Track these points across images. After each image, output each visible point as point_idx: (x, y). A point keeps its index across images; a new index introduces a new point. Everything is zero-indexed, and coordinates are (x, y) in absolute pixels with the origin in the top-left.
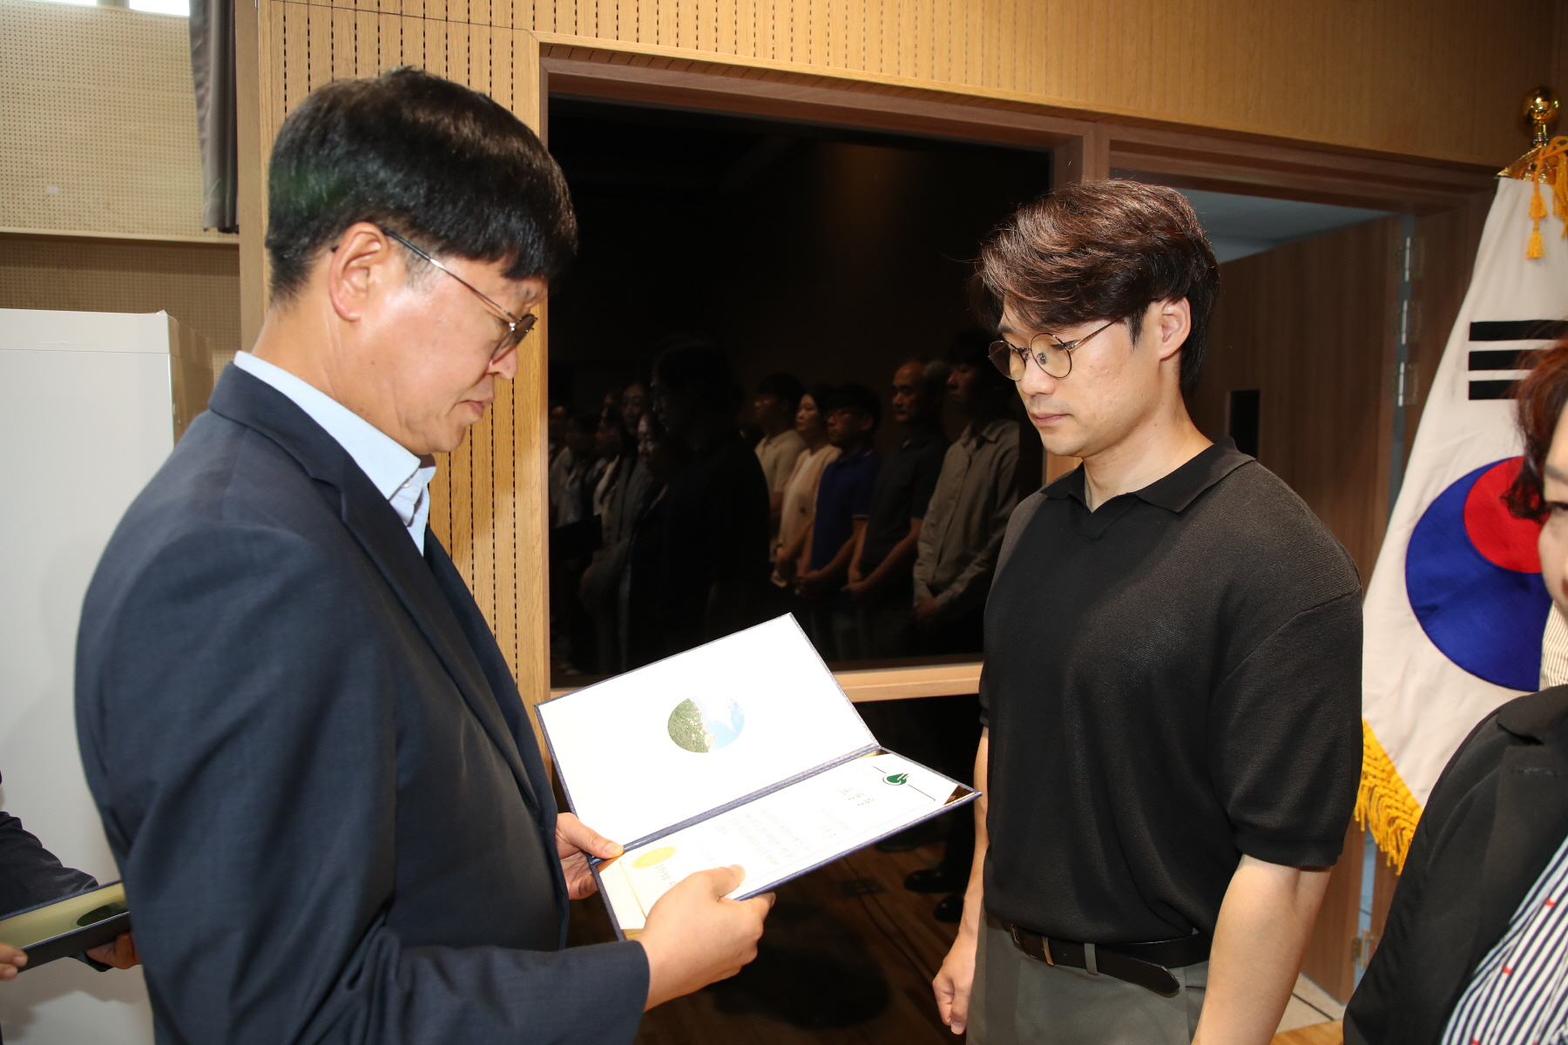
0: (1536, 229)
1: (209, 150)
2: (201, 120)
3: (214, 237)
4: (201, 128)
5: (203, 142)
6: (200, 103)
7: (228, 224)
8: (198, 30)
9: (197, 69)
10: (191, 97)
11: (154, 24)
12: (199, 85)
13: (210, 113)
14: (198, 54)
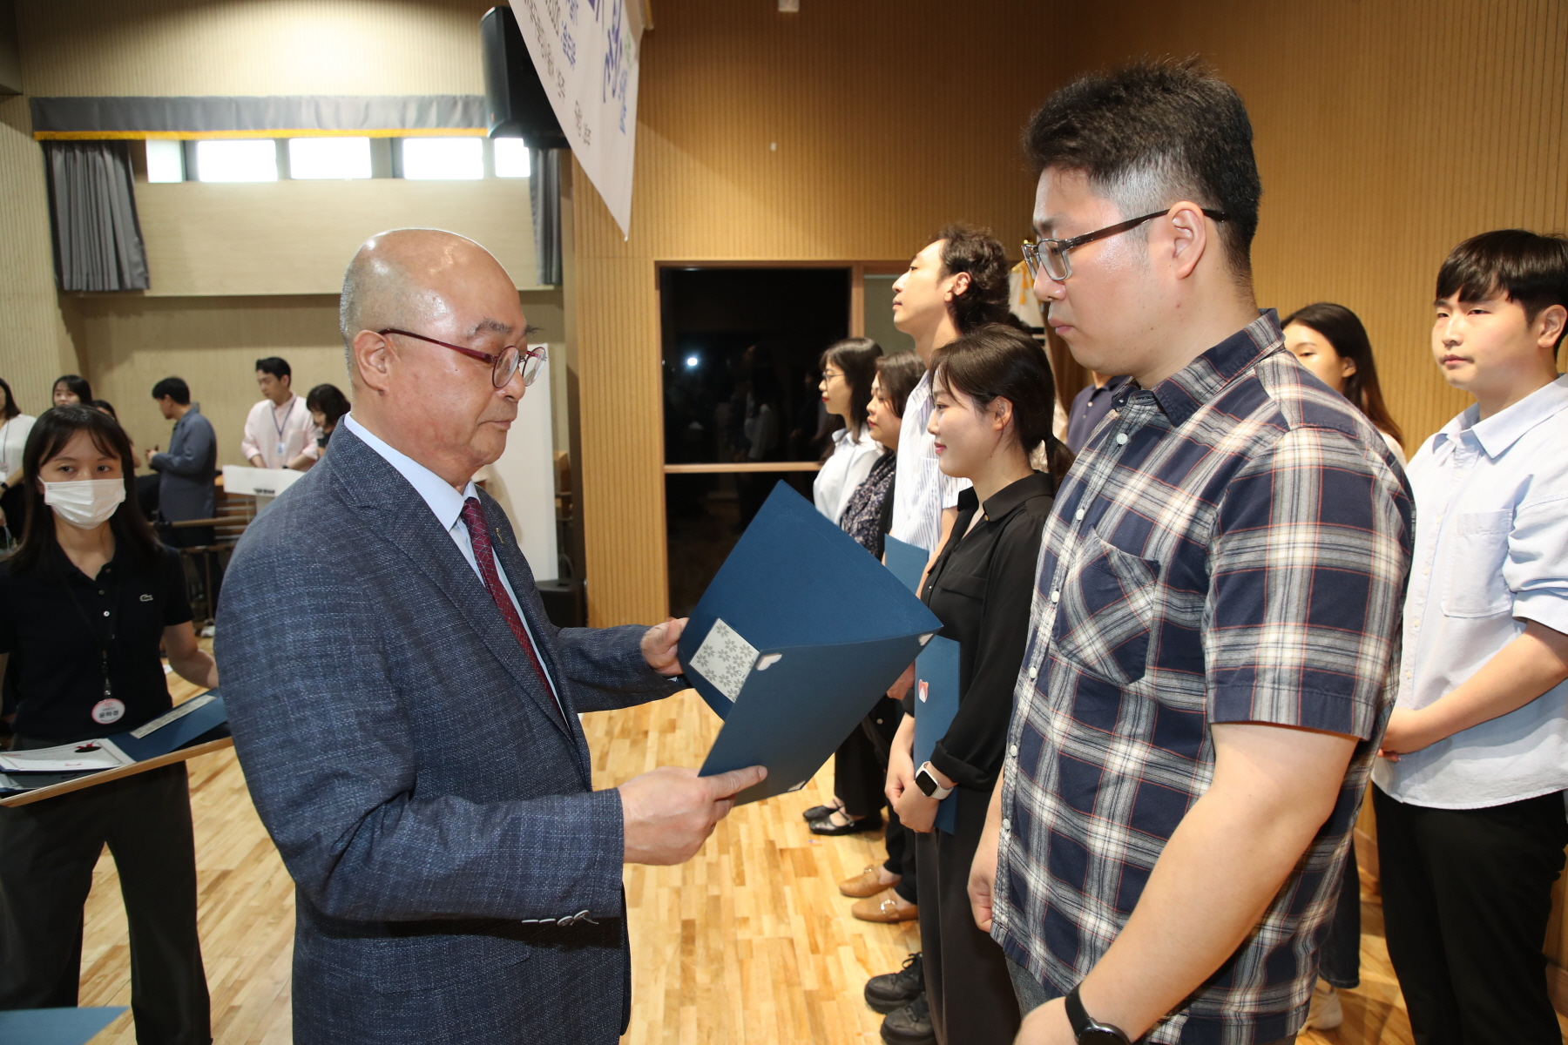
0: (1024, 293)
1: (539, 246)
2: (535, 231)
3: (542, 287)
4: (535, 235)
5: (536, 242)
6: (535, 222)
7: (549, 281)
8: (533, 188)
9: (534, 206)
10: (530, 219)
11: (511, 183)
12: (534, 214)
13: (539, 227)
14: (533, 198)
